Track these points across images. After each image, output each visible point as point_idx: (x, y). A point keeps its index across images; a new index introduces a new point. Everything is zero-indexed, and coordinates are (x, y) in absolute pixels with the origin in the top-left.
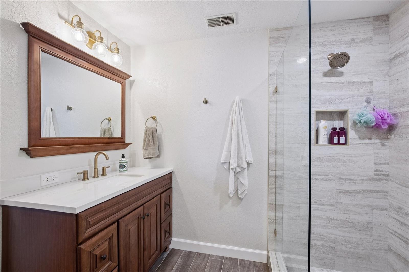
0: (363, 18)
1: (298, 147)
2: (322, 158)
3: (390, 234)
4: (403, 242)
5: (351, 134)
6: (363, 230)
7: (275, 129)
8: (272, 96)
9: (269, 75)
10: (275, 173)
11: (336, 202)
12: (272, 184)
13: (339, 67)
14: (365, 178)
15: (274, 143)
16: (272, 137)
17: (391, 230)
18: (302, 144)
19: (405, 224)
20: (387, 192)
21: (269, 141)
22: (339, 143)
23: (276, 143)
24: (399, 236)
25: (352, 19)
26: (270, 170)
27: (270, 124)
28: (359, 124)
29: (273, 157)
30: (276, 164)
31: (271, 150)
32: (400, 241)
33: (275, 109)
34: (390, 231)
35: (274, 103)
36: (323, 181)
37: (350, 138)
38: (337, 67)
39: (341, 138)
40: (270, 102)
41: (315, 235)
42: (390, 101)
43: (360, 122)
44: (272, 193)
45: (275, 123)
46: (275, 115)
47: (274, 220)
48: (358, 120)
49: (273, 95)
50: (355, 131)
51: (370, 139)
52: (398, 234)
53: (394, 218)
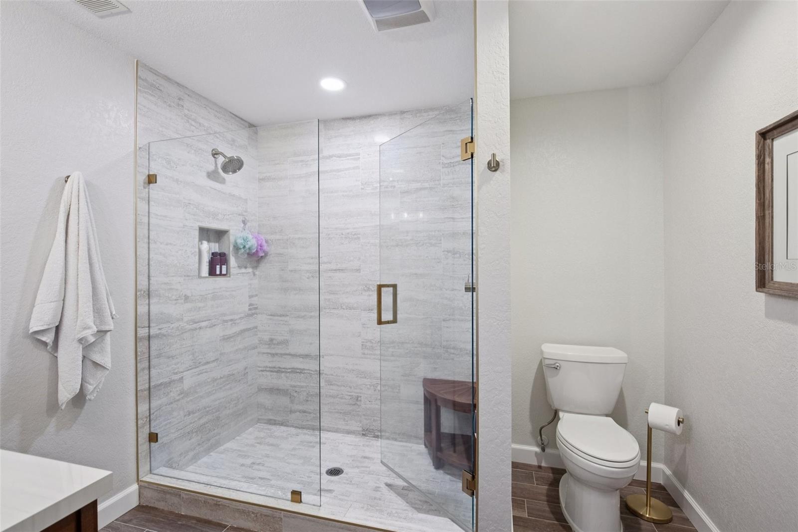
0: (242, 119)
1: (180, 282)
2: (206, 296)
3: (260, 373)
4: (275, 373)
5: (233, 261)
6: (242, 379)
7: (147, 252)
8: (142, 188)
9: (138, 148)
10: (147, 331)
11: (220, 354)
12: (144, 353)
13: (231, 173)
14: (242, 315)
15: (146, 275)
16: (142, 265)
17: (261, 367)
18: (185, 276)
19: (277, 354)
20: (256, 327)
21: (138, 272)
22: (221, 274)
23: (149, 276)
24: (271, 369)
25: (233, 114)
26: (139, 327)
27: (139, 242)
28: (243, 250)
29: (145, 302)
30: (149, 315)
31: (141, 291)
32: (272, 373)
33: (147, 215)
34: (261, 369)
35: (146, 202)
36: (208, 329)
37: (231, 266)
38: (229, 172)
39: (223, 266)
40: (139, 199)
41: (201, 410)
42: (259, 226)
43: (244, 247)
44: (143, 369)
45: (146, 240)
46: (147, 225)
47: (147, 418)
48: (242, 244)
49: (144, 188)
50: (235, 258)
51: (246, 268)
52: (270, 367)
53: (264, 353)
